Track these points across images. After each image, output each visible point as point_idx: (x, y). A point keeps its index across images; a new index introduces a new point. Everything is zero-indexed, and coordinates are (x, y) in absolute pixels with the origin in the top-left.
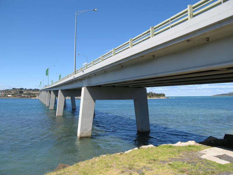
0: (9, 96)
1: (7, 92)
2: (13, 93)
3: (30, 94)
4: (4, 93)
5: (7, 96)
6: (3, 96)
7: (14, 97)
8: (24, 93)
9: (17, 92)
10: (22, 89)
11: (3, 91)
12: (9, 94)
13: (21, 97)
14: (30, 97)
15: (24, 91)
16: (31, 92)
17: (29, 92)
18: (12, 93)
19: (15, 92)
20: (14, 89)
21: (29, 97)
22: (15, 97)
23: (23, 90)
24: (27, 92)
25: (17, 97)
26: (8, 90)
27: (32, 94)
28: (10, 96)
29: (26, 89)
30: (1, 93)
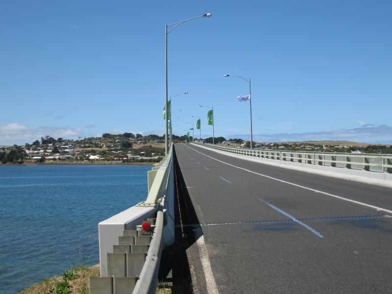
0: (92, 157)
1: (89, 147)
2: (105, 148)
4: (81, 150)
5: (88, 159)
6: (77, 157)
7: (106, 162)
8: (135, 147)
9: (115, 146)
10: (128, 135)
11: (77, 142)
12: (94, 153)
13: (124, 161)
15: (136, 143)
16: (153, 146)
17: (148, 144)
18: (101, 147)
19: (109, 147)
20: (106, 136)
21: (146, 161)
22: (108, 160)
23: (131, 140)
24: (142, 145)
25: (113, 162)
26: (90, 139)
28: (96, 157)
29: (139, 136)
30: (73, 148)
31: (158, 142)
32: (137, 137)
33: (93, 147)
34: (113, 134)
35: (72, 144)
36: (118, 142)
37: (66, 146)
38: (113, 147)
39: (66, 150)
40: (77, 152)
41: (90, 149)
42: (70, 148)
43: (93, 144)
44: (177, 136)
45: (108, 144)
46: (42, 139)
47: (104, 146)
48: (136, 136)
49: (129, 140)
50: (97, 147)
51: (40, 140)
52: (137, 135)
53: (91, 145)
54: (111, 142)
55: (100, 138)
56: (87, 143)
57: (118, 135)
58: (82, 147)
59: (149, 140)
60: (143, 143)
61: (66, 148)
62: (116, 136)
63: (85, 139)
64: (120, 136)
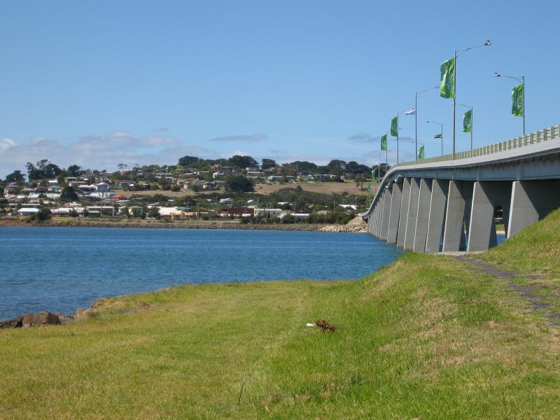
0: (164, 211)
1: (148, 188)
2: (186, 192)
3: (301, 201)
4: (129, 194)
5: (155, 214)
6: (126, 211)
7: (201, 222)
8: (262, 189)
9: (211, 187)
10: (243, 162)
11: (117, 175)
12: (164, 201)
13: (245, 221)
14: (310, 220)
15: (262, 181)
16: (305, 188)
17: (293, 185)
18: (177, 189)
19: (196, 189)
20: (188, 162)
21: (299, 220)
22: (206, 218)
23: (251, 173)
24: (277, 187)
25: (220, 223)
26: (150, 169)
27: (320, 201)
28: (173, 211)
29: (268, 164)
30: (109, 191)
31: (316, 179)
32: (265, 167)
33: (156, 188)
34: (205, 159)
35: (107, 182)
36: (217, 178)
37: (92, 186)
38: (207, 189)
39: (93, 195)
40: (121, 199)
41: (151, 193)
42: (101, 189)
43: (156, 180)
44: (363, 166)
45: (195, 182)
46: (30, 166)
47: (186, 187)
48: (261, 164)
49: (246, 172)
50: (168, 189)
51: (25, 171)
52: (264, 161)
53: (152, 184)
54: (201, 178)
55: (174, 168)
56: (141, 178)
57: (218, 162)
58: (130, 189)
59: (296, 175)
60: (279, 180)
61: (93, 190)
62: (213, 163)
63: (136, 170)
64: (222, 162)
